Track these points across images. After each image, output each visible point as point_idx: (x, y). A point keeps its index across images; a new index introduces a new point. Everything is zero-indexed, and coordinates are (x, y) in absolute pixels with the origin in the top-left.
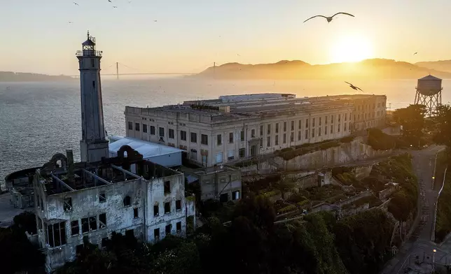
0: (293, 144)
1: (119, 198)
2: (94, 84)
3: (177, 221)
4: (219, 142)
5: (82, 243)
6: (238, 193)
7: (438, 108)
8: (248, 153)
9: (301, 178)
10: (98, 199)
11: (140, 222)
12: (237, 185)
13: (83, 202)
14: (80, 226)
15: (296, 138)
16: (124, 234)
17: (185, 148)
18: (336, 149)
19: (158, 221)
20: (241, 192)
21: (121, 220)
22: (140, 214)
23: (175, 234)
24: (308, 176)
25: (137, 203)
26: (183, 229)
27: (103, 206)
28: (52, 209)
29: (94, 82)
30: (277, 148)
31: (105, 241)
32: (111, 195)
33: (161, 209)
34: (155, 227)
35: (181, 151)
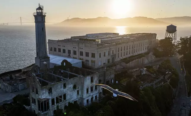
0: (127, 56)
1: (71, 86)
2: (43, 30)
3: (95, 95)
4: (100, 56)
5: (56, 109)
6: (113, 80)
7: (181, 39)
8: (111, 61)
9: (134, 72)
10: (63, 88)
11: (79, 97)
12: (113, 76)
13: (57, 89)
14: (55, 101)
15: (128, 53)
16: (73, 103)
17: (82, 59)
18: (144, 58)
19: (88, 96)
20: (114, 79)
21: (72, 96)
22: (80, 93)
23: (95, 101)
24: (136, 70)
25: (78, 88)
26: (98, 98)
27: (65, 90)
28: (43, 94)
29: (43, 28)
30: (121, 58)
31: (66, 107)
32: (68, 85)
33: (90, 90)
34: (87, 99)
35: (82, 61)
